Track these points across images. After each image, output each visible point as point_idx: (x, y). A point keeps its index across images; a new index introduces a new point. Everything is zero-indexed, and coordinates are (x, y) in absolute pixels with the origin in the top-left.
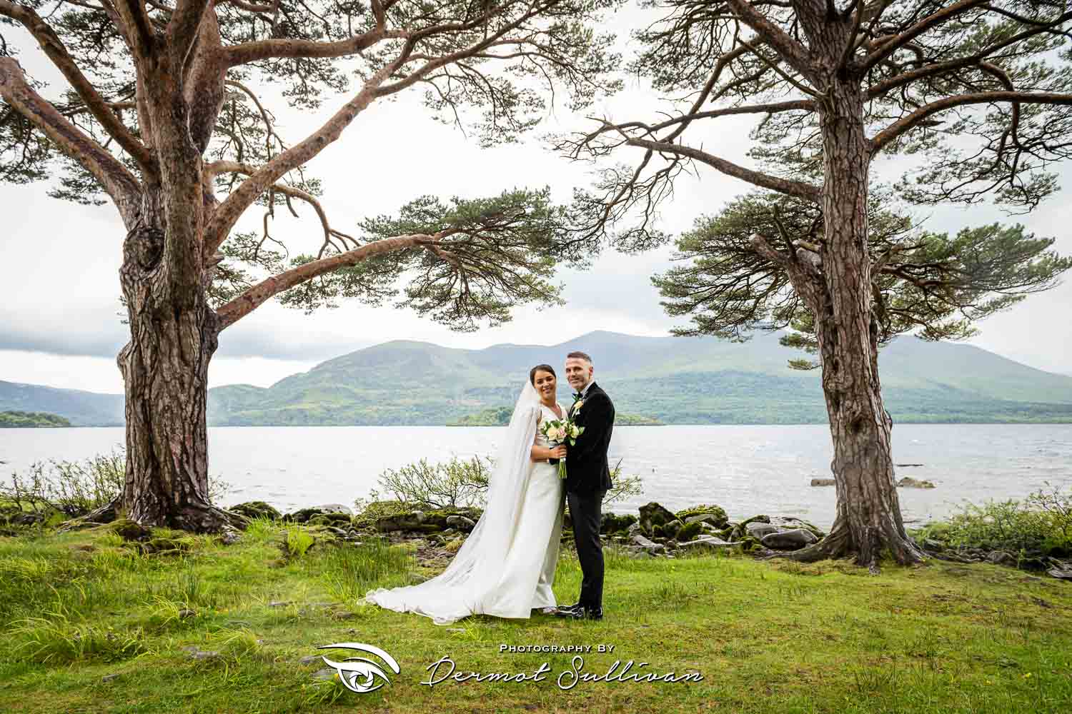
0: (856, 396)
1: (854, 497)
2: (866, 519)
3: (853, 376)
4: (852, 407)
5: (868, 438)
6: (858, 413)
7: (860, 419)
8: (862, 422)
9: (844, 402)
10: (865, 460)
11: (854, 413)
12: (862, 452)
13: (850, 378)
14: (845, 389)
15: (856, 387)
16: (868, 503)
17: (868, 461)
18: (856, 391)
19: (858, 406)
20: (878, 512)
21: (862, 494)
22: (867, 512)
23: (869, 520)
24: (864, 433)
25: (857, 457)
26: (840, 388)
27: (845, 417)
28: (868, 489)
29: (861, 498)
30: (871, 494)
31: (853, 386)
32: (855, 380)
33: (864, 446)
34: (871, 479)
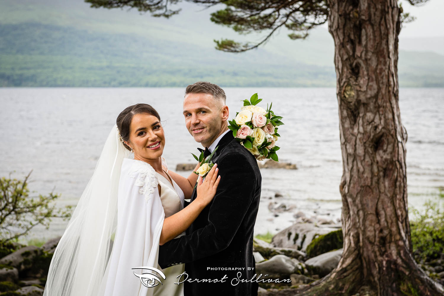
0: (379, 107)
1: (371, 225)
2: (383, 250)
3: (378, 83)
4: (373, 121)
5: (389, 157)
6: (380, 127)
7: (382, 136)
8: (384, 138)
9: (365, 115)
10: (384, 183)
11: (376, 127)
12: (381, 174)
13: (375, 86)
14: (367, 99)
15: (380, 97)
16: (386, 232)
17: (387, 184)
18: (380, 102)
19: (380, 119)
20: (396, 242)
21: (379, 222)
22: (384, 242)
23: (386, 251)
24: (385, 151)
25: (375, 179)
26: (362, 98)
27: (365, 132)
28: (386, 215)
29: (377, 226)
30: (390, 221)
31: (376, 97)
32: (379, 89)
33: (384, 166)
34: (389, 204)
